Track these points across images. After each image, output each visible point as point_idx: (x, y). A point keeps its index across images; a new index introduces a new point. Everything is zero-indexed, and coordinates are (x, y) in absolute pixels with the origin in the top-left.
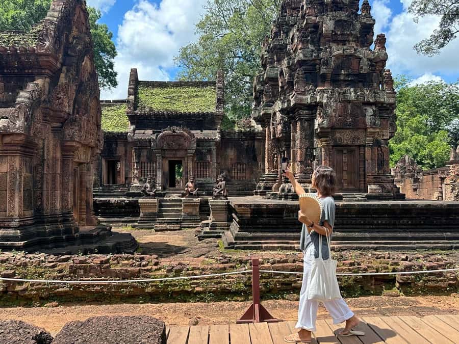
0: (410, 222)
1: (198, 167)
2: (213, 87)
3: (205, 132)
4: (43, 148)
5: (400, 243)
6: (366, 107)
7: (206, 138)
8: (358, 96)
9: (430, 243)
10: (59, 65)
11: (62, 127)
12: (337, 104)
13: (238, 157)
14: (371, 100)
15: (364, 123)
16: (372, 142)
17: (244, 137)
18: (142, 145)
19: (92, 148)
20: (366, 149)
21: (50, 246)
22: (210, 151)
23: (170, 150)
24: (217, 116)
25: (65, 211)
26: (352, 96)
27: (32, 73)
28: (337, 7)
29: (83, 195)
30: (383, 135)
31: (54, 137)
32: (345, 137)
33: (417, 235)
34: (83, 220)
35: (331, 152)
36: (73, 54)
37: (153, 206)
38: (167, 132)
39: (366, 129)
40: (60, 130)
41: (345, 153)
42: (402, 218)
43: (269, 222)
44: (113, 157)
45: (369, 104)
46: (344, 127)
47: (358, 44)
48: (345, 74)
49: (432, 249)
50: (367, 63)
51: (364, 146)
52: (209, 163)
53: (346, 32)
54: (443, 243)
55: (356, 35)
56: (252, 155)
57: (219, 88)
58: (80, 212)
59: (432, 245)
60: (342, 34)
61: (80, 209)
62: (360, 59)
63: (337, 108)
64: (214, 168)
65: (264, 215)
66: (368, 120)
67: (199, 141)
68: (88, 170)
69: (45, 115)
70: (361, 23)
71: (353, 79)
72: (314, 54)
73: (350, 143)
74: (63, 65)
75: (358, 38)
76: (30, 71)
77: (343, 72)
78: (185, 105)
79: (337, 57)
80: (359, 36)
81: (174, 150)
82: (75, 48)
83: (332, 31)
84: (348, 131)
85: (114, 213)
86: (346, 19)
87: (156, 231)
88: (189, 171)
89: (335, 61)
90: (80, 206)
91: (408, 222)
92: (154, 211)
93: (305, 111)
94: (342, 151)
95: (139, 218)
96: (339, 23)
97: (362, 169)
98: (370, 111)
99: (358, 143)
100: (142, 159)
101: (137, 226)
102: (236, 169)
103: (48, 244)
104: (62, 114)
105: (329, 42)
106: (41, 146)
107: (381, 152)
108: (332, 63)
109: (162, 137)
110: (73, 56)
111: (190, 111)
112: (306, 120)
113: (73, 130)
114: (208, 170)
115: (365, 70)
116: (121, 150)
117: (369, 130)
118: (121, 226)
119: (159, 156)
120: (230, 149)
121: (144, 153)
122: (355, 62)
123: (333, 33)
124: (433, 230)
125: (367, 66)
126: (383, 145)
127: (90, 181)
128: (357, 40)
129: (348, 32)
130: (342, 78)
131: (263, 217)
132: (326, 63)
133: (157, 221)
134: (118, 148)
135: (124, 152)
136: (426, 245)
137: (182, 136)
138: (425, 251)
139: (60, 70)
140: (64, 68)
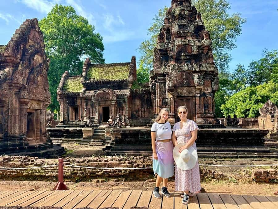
0: (213, 141)
1: (118, 110)
2: (128, 66)
3: (122, 90)
4: (9, 103)
5: (205, 154)
6: (194, 74)
7: (122, 94)
8: (189, 68)
9: (224, 154)
10: (18, 61)
11: (19, 92)
12: (177, 73)
13: (142, 104)
14: (197, 70)
15: (194, 83)
16: (199, 94)
17: (145, 93)
18: (88, 99)
19: (43, 101)
20: (196, 98)
21: (9, 152)
22: (124, 101)
23: (102, 101)
24: (129, 81)
25: (21, 134)
26: (186, 68)
27: (4, 66)
28: (182, 17)
29: (38, 126)
30: (208, 90)
31: (16, 97)
32: (184, 91)
33: (217, 149)
34: (38, 139)
35: (175, 100)
36: (27, 55)
37: (90, 132)
38: (101, 91)
39: (195, 86)
40: (18, 93)
41: (185, 101)
42: (208, 139)
43: (131, 140)
44: (75, 106)
45: (196, 72)
46: (182, 86)
47: (194, 38)
48: (184, 56)
49: (225, 157)
50: (196, 48)
51: (195, 96)
52: (124, 108)
53: (185, 31)
54: (232, 154)
55: (191, 33)
56: (149, 103)
57: (131, 66)
58: (37, 135)
59: (224, 155)
60: (184, 33)
61: (37, 133)
62: (192, 46)
63: (177, 75)
64: (127, 110)
65: (128, 137)
66: (196, 81)
67: (118, 96)
68: (41, 113)
69: (10, 86)
70: (194, 25)
71: (189, 58)
72: (166, 45)
73: (186, 95)
74: (21, 60)
75: (192, 34)
76: (3, 65)
77: (182, 54)
78: (112, 76)
79: (178, 46)
80: (193, 33)
81: (104, 101)
82: (28, 51)
83: (177, 31)
84: (185, 88)
85: (71, 136)
86: (185, 24)
87: (90, 146)
88: (113, 113)
89: (177, 48)
90: (36, 132)
91: (212, 141)
92: (90, 135)
93: (161, 78)
94: (183, 99)
95: (82, 139)
96: (181, 26)
97: (194, 110)
98: (196, 76)
99: (191, 95)
100: (88, 106)
101: (81, 143)
102: (141, 111)
103: (8, 151)
104: (18, 85)
105: (176, 38)
106: (8, 101)
107: (206, 100)
108: (175, 50)
109: (98, 94)
110: (27, 56)
111: (114, 79)
112: (162, 82)
113: (25, 93)
114: (123, 112)
115: (195, 52)
116: (79, 102)
117: (196, 87)
118: (74, 143)
119: (97, 105)
120: (137, 100)
121: (90, 103)
122: (189, 48)
123: (178, 33)
124: (228, 146)
125: (196, 50)
126: (208, 96)
127: (42, 119)
128: (193, 35)
129: (187, 31)
130: (183, 58)
131: (127, 138)
132: (172, 50)
133: (91, 141)
134: (77, 101)
135: (80, 103)
136: (221, 155)
137: (108, 93)
138: (220, 158)
139: (19, 63)
140: (21, 62)
